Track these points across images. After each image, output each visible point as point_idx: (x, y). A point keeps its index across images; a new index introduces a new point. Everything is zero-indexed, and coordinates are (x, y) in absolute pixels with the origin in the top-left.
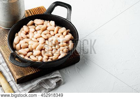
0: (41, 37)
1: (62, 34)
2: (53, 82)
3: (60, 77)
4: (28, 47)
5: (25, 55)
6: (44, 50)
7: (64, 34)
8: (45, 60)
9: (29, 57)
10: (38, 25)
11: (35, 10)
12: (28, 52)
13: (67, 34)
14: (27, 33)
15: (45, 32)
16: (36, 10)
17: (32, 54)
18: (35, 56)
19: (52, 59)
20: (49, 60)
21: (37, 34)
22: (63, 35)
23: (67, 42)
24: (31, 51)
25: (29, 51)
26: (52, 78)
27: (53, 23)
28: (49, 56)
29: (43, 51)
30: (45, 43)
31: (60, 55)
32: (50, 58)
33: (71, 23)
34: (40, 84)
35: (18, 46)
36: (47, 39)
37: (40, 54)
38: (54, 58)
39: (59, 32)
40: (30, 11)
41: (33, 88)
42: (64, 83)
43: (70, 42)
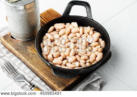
0: (69, 41)
1: (88, 34)
2: (97, 86)
3: (101, 79)
6: (78, 54)
8: (83, 65)
9: (65, 65)
10: (60, 30)
11: (44, 14)
12: (62, 60)
13: (94, 33)
15: (71, 35)
16: (46, 14)
17: (67, 62)
18: (71, 63)
19: (89, 62)
21: (64, 40)
24: (65, 59)
27: (75, 24)
28: (86, 60)
29: (77, 56)
30: (75, 47)
31: (96, 56)
33: (93, 20)
35: (50, 57)
36: (76, 43)
37: (76, 60)
38: (91, 60)
39: (85, 32)
42: (106, 83)
43: (100, 40)
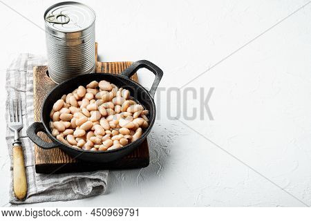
0: (98, 110)
1: (131, 114)
2: (89, 186)
3: (104, 182)
4: (70, 121)
5: (61, 132)
6: (93, 131)
7: (135, 115)
8: (86, 148)
9: (65, 137)
10: (103, 90)
12: (66, 129)
13: (140, 116)
14: (80, 99)
17: (72, 134)
18: (75, 138)
19: (97, 149)
20: (93, 149)
21: (93, 105)
22: (132, 116)
23: (133, 130)
24: (72, 129)
25: (70, 128)
26: (91, 180)
27: (126, 92)
28: (94, 143)
29: (89, 133)
30: (99, 121)
31: (112, 146)
32: (96, 146)
33: (153, 100)
34: (70, 182)
35: (56, 115)
36: (106, 117)
37: (84, 137)
38: (101, 147)
39: (129, 109)
40: (108, 66)
41: (55, 186)
42: (108, 193)
43: (139, 130)
